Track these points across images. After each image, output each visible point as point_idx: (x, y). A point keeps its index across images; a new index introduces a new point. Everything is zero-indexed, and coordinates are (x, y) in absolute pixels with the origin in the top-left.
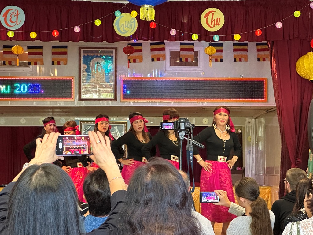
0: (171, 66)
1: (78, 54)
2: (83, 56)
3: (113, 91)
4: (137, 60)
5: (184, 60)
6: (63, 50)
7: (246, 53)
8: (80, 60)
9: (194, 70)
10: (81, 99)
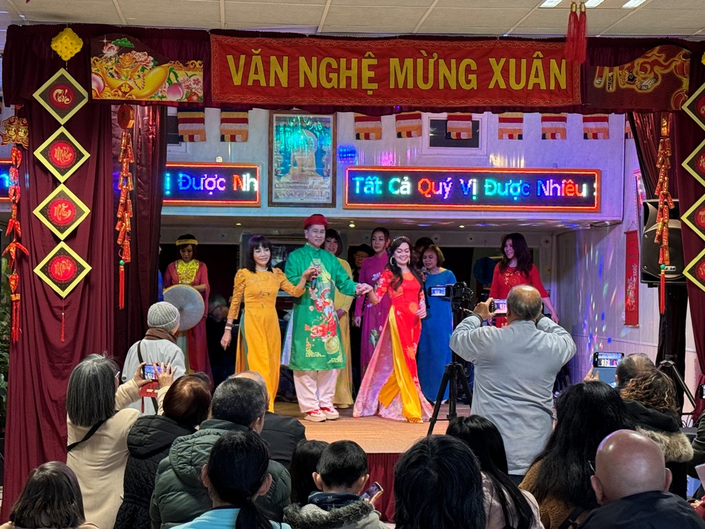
0: (431, 145)
1: (267, 124)
2: (277, 127)
3: (329, 191)
4: (372, 135)
5: (453, 136)
6: (241, 115)
7: (564, 125)
8: (270, 133)
9: (471, 155)
10: (271, 204)
